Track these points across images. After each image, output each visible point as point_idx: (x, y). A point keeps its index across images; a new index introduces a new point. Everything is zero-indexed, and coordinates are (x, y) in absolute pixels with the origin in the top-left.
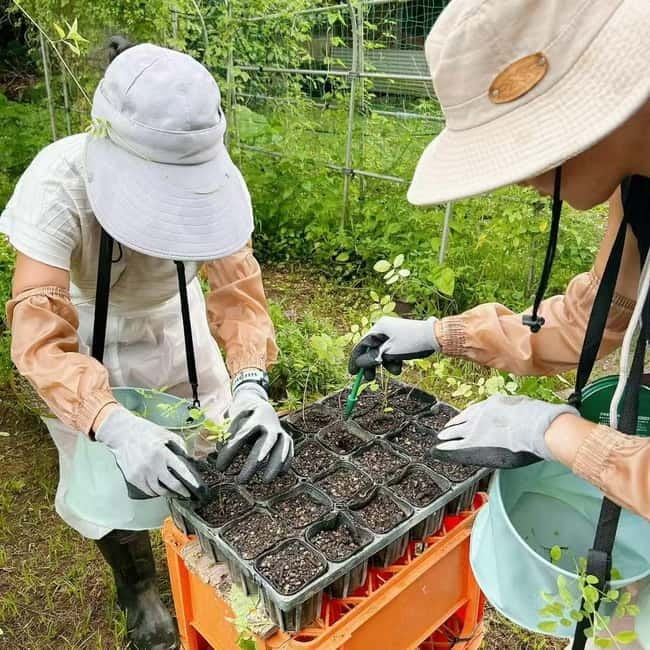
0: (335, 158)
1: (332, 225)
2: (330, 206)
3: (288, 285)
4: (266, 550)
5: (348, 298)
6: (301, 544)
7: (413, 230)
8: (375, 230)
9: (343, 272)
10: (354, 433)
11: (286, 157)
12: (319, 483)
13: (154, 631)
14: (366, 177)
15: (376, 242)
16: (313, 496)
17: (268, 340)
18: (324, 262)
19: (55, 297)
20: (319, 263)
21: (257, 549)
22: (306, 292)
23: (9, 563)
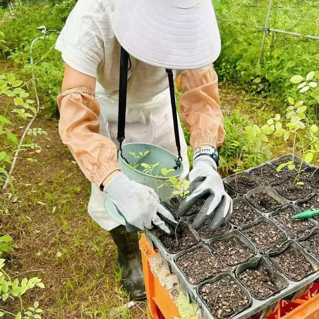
0: (259, 22)
1: (252, 62)
2: (252, 50)
3: (224, 95)
4: (206, 279)
5: (258, 104)
6: (232, 279)
7: (303, 65)
8: (279, 65)
9: (257, 89)
10: (272, 196)
11: (230, 21)
12: (246, 231)
13: (136, 282)
14: (277, 33)
15: (279, 72)
16: (241, 240)
17: (220, 126)
18: (245, 82)
19: (85, 95)
20: (242, 83)
21: (199, 276)
22: (233, 100)
23: (68, 230)
